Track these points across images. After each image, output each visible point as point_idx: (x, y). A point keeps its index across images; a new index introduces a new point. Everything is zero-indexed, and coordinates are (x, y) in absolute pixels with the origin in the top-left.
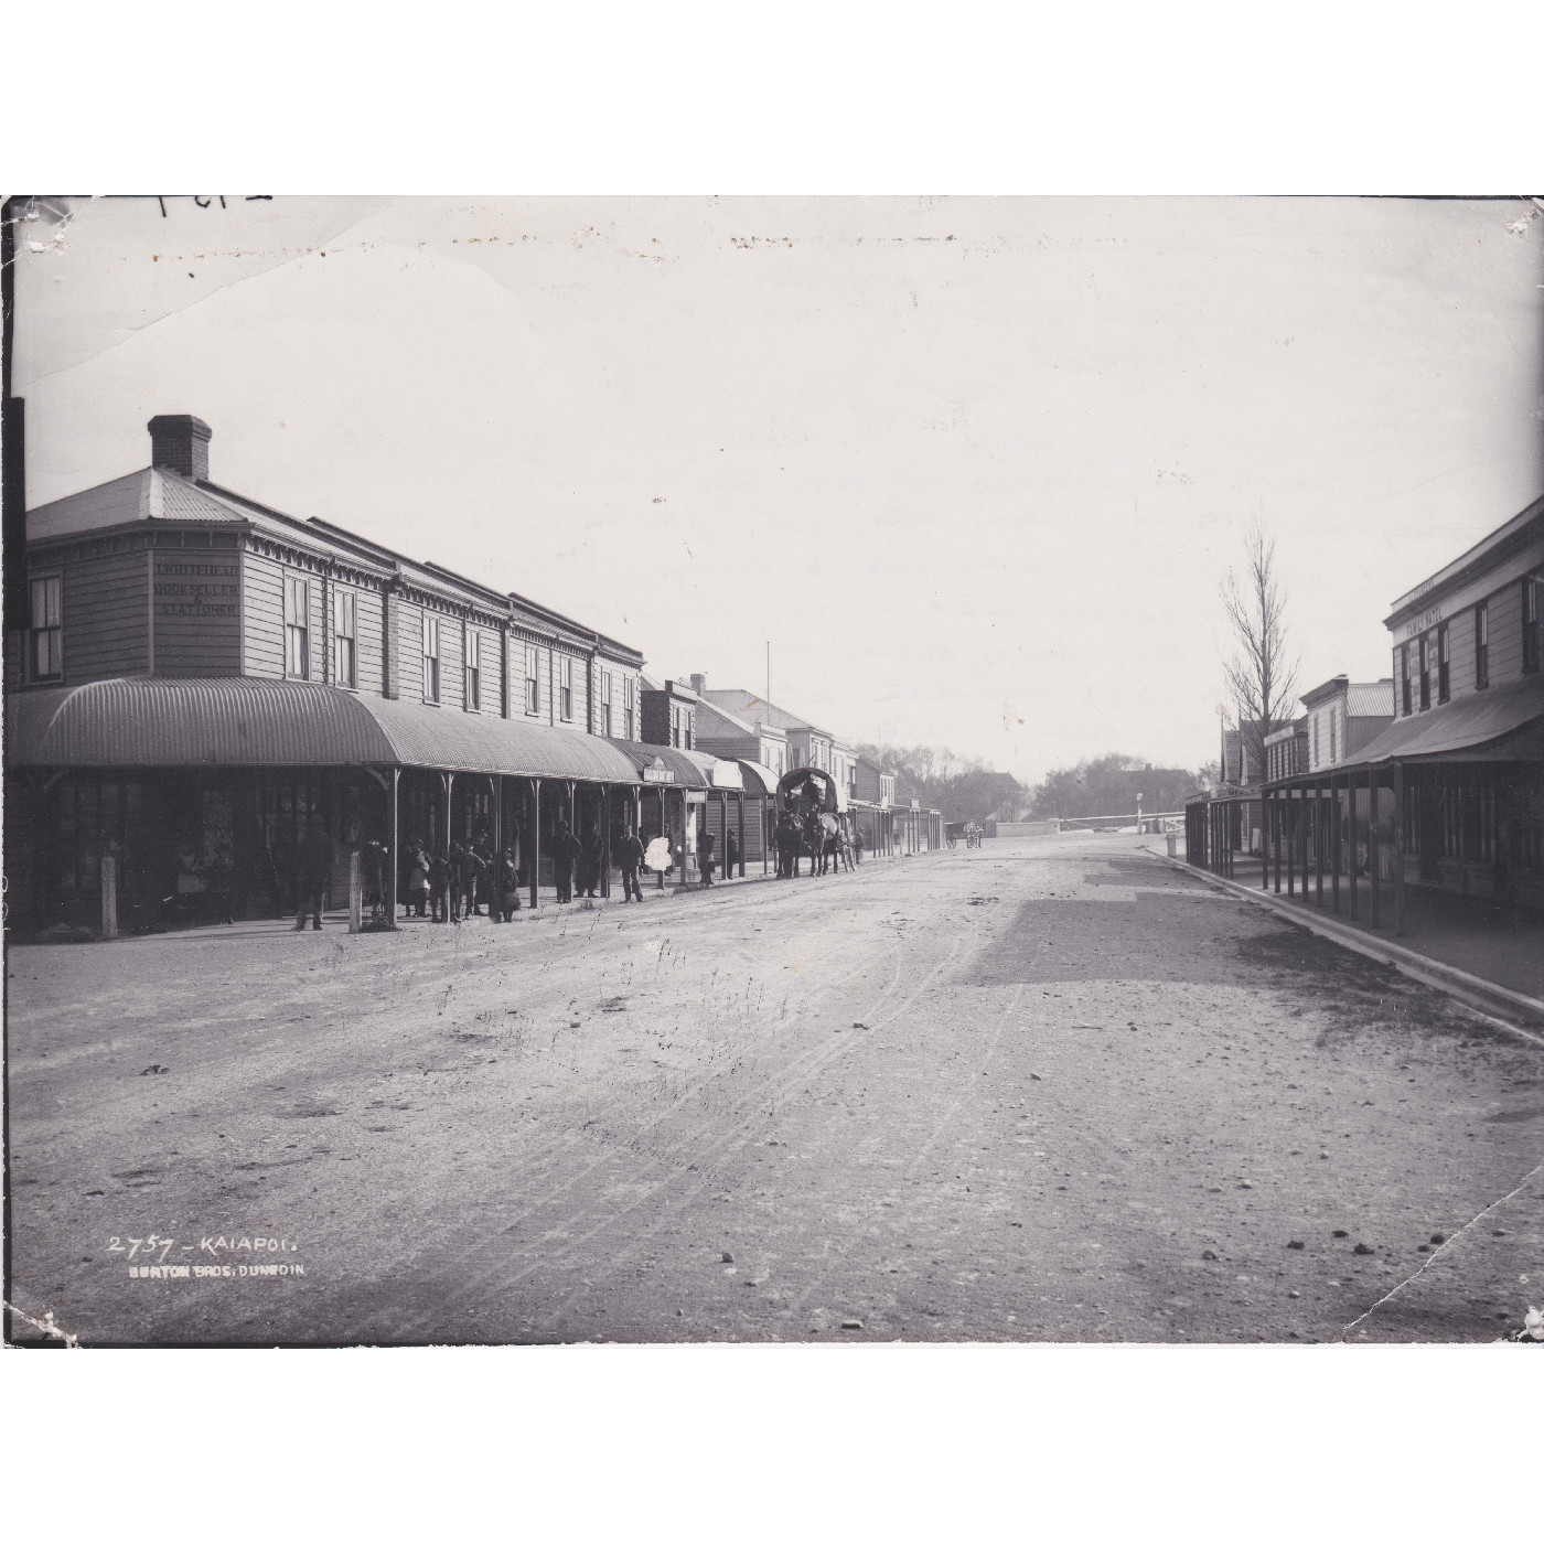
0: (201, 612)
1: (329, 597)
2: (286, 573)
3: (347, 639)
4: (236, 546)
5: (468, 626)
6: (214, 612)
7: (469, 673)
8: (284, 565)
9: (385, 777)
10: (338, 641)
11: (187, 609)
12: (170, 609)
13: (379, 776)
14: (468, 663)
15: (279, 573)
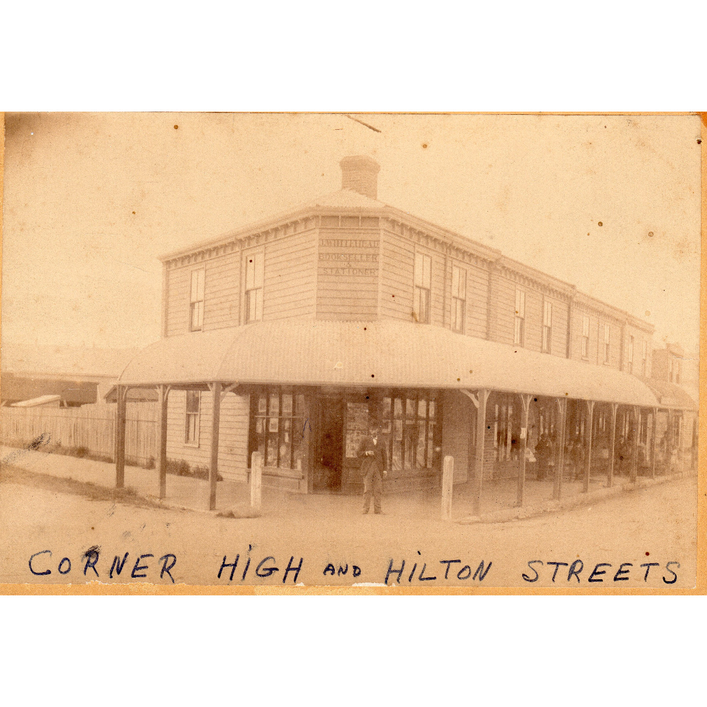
0: (351, 273)
1: (448, 269)
2: (416, 249)
3: (461, 299)
4: (378, 226)
5: (546, 298)
6: (361, 274)
7: (545, 330)
8: (415, 243)
9: (476, 397)
10: (453, 300)
11: (341, 272)
12: (329, 271)
13: (472, 396)
14: (545, 323)
15: (411, 249)
